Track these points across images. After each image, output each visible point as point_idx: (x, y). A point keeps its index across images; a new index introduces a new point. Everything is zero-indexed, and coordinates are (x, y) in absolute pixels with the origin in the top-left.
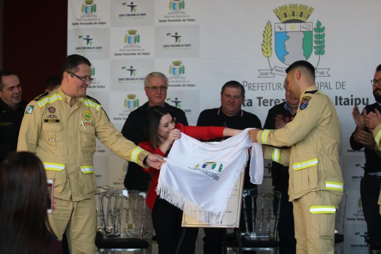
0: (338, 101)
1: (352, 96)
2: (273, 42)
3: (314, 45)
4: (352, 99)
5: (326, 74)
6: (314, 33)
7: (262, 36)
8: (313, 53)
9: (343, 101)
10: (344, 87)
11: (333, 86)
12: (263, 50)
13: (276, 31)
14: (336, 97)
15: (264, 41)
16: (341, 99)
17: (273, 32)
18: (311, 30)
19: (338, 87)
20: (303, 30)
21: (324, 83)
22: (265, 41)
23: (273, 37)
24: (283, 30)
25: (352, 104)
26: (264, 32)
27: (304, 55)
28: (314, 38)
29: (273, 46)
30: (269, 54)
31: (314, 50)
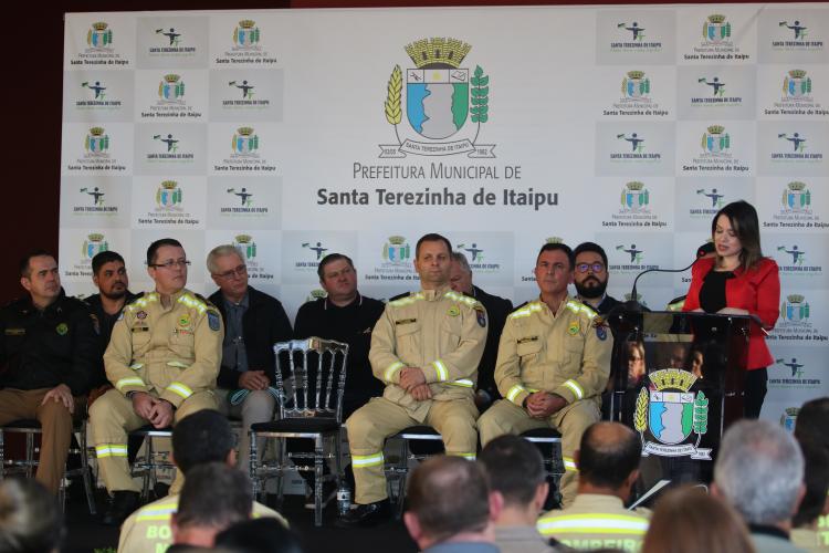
0: (509, 198)
1: (531, 190)
2: (404, 99)
3: (471, 105)
4: (531, 195)
5: (489, 154)
6: (471, 86)
7: (386, 89)
8: (469, 119)
9: (516, 198)
10: (518, 175)
11: (500, 173)
12: (387, 112)
13: (410, 81)
14: (506, 191)
15: (389, 98)
16: (512, 194)
17: (404, 84)
18: (466, 81)
19: (509, 174)
21: (487, 168)
22: (392, 98)
23: (404, 92)
24: (420, 81)
25: (531, 203)
26: (390, 83)
27: (454, 122)
28: (470, 95)
29: (404, 106)
30: (397, 120)
31: (470, 114)
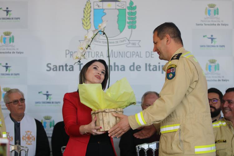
0: (148, 67)
1: (159, 63)
2: (92, 17)
3: (127, 20)
4: (159, 66)
5: (137, 45)
6: (127, 11)
7: (83, 12)
8: (126, 27)
9: (151, 68)
10: (153, 56)
11: (143, 55)
12: (83, 23)
13: (95, 8)
14: (146, 64)
15: (84, 17)
16: (150, 66)
17: (92, 10)
18: (125, 8)
19: (148, 56)
20: (118, 8)
21: (136, 52)
22: (85, 16)
23: (92, 13)
24: (100, 8)
25: (159, 70)
26: (85, 9)
27: (119, 29)
28: (127, 15)
30: (89, 27)
31: (127, 25)
